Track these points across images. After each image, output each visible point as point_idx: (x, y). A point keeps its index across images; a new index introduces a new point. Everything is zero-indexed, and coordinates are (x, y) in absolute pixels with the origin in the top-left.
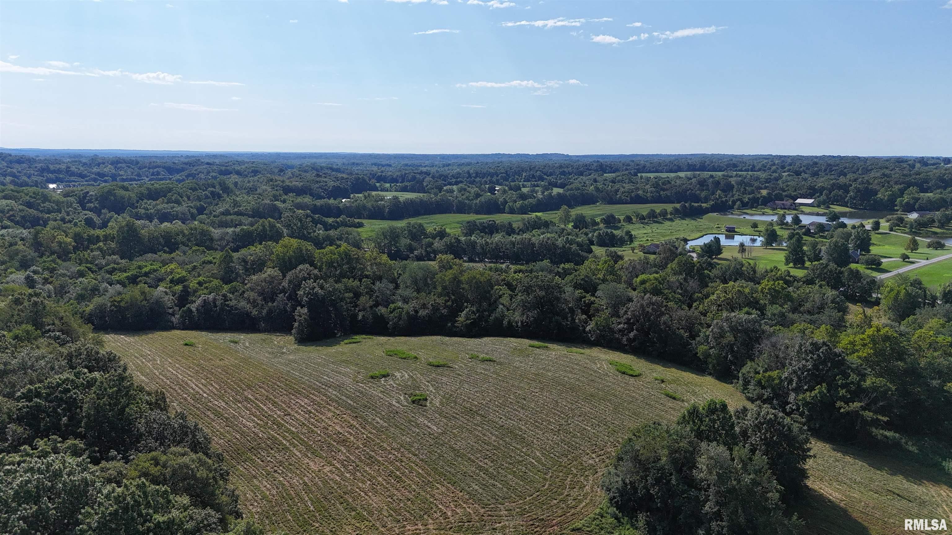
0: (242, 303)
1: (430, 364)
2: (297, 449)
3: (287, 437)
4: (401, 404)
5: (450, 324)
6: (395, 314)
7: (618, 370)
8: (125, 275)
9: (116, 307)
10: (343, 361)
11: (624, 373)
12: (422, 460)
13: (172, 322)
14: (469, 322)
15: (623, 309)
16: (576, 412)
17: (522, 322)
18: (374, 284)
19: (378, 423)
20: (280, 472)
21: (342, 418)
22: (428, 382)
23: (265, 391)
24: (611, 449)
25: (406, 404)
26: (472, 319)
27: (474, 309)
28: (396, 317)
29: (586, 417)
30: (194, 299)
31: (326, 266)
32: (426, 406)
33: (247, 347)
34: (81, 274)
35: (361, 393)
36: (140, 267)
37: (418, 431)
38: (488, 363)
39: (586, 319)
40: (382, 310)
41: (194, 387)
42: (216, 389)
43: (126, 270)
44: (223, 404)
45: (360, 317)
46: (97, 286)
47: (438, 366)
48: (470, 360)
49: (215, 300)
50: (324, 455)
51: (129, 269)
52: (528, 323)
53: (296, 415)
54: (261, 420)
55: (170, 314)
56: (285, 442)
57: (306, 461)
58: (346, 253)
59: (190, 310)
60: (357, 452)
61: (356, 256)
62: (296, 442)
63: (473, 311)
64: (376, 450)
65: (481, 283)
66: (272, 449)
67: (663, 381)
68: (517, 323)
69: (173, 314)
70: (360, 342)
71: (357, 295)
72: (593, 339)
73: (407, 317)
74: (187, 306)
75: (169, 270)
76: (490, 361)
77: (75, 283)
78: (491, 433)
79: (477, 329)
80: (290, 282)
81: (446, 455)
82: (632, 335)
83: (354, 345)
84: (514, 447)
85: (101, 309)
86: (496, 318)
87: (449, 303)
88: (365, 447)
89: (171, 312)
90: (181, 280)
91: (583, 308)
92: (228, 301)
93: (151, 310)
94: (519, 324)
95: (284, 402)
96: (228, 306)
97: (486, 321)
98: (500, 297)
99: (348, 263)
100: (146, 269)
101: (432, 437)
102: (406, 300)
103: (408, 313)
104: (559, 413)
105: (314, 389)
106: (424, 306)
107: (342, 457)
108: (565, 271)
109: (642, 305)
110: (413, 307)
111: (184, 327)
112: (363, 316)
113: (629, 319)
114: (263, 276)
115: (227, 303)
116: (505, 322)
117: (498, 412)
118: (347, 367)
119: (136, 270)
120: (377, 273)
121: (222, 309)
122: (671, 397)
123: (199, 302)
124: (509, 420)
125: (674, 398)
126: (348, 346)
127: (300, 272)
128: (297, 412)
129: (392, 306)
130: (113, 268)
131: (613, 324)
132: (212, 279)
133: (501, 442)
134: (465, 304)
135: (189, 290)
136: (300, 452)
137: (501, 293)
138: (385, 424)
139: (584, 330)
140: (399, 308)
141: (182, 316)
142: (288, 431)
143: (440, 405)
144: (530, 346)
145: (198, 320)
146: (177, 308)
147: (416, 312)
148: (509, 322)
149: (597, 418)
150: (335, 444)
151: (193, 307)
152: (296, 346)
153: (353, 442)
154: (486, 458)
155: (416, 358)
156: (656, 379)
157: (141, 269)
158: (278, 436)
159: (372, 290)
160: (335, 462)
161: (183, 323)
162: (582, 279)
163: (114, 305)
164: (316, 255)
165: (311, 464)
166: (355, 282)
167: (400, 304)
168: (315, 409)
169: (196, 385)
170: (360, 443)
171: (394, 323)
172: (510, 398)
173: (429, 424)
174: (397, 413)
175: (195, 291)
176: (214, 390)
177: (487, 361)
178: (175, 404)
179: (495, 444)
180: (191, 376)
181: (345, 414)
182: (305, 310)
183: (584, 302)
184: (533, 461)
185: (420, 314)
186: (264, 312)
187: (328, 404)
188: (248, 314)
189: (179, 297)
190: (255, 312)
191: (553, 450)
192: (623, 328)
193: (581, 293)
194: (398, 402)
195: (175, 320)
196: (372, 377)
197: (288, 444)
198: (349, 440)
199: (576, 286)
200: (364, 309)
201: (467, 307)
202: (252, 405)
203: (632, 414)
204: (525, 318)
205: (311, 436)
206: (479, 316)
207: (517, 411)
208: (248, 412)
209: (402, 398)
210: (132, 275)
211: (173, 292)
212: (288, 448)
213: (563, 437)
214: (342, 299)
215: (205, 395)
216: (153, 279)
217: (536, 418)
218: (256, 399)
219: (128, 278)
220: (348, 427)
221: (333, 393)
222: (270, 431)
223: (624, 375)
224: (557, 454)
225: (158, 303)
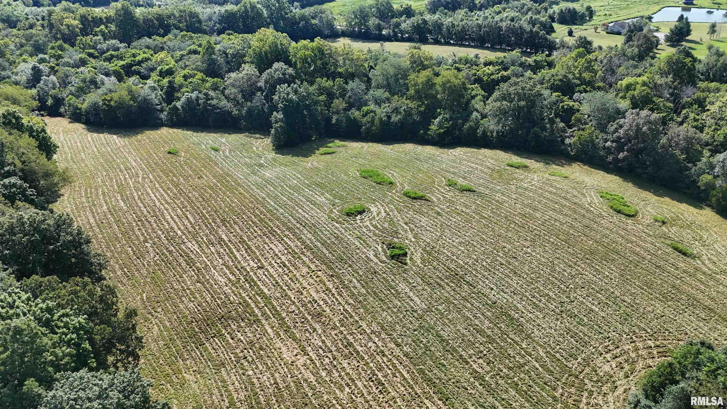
0: (223, 103)
1: (406, 195)
2: (269, 324)
3: (259, 303)
4: (378, 258)
5: (422, 131)
6: (368, 118)
7: (612, 207)
8: (122, 63)
9: (107, 106)
10: (318, 185)
11: (619, 212)
12: (406, 355)
13: (161, 119)
14: (442, 131)
15: (612, 125)
16: (577, 280)
17: (497, 132)
18: (347, 83)
19: (355, 287)
20: (250, 359)
21: (317, 277)
22: (406, 224)
23: (240, 229)
24: (628, 347)
25: (384, 258)
26: (446, 127)
27: (447, 116)
28: (369, 122)
29: (591, 290)
30: (179, 95)
31: (300, 62)
32: (406, 264)
33: (227, 157)
34: (83, 63)
35: (337, 238)
36: (134, 56)
37: (399, 304)
38: (467, 193)
39: (564, 127)
40: (355, 113)
41: (170, 220)
42: (191, 224)
43: (122, 57)
44: (196, 247)
45: (334, 121)
46: (94, 78)
47: (415, 198)
48: (447, 188)
49: (198, 98)
50: (298, 336)
51: (125, 57)
52: (503, 133)
53: (269, 268)
54: (234, 275)
55: (158, 110)
56: (256, 312)
57: (279, 344)
58: (319, 48)
59: (175, 108)
60: (333, 333)
61: (329, 52)
62: (269, 312)
63: (447, 118)
64: (355, 333)
65: (455, 86)
66: (243, 320)
67: (664, 223)
68: (492, 132)
69: (162, 111)
70: (334, 153)
71: (331, 96)
72: (573, 154)
73: (380, 122)
74: (173, 103)
75: (159, 60)
76: (470, 191)
77: (77, 73)
78: (483, 315)
79: (450, 138)
80: (266, 82)
81: (433, 349)
82: (621, 156)
83: (328, 156)
84: (513, 340)
85: (95, 106)
86: (470, 127)
87: (422, 109)
88: (342, 326)
89: (159, 109)
90: (170, 72)
91: (561, 113)
92: (210, 100)
93: (139, 107)
94: (495, 134)
95: (257, 247)
96: (210, 105)
97: (460, 130)
98: (473, 97)
99: (321, 59)
100: (139, 58)
101: (415, 314)
102: (378, 102)
103: (380, 119)
104: (559, 283)
105: (289, 229)
106: (396, 110)
107: (317, 341)
108: (537, 64)
109: (637, 125)
110: (386, 112)
111: (173, 125)
112: (337, 120)
113: (619, 138)
114: (240, 75)
115: (208, 102)
116: (480, 131)
117: (487, 278)
118: (323, 194)
119: (130, 59)
120: (349, 70)
121: (205, 107)
122: (680, 252)
123: (183, 99)
124: (502, 294)
125: (685, 254)
126: (323, 157)
127: (275, 72)
128: (270, 264)
129: (365, 109)
130: (111, 55)
131: (598, 138)
132: (196, 72)
133: (496, 330)
134: (439, 110)
135: (174, 85)
136: (272, 327)
137: (474, 93)
138: (363, 291)
139: (563, 141)
140: (372, 112)
141: (169, 113)
142: (261, 294)
143: (422, 263)
144: (508, 165)
145: (185, 117)
146: (164, 105)
147: (389, 117)
148: (484, 132)
149: (603, 292)
150: (309, 318)
151: (179, 104)
152: (273, 155)
153: (329, 316)
154: (480, 358)
155: (391, 183)
156: (656, 221)
157: (135, 57)
158: (250, 301)
159: (344, 90)
160: (310, 348)
161: (171, 120)
162: (561, 80)
163: (105, 104)
164: (291, 50)
165: (284, 349)
166: (329, 82)
167: (372, 107)
168: (289, 261)
169: (172, 217)
170: (336, 319)
171: (367, 128)
172: (499, 256)
173: (411, 294)
174: (375, 273)
175: (181, 86)
176: (189, 226)
177: (466, 190)
178: (149, 245)
179: (489, 332)
180: (167, 203)
181: (320, 271)
182: (280, 116)
183: (563, 107)
184: (537, 365)
185: (392, 120)
186: (244, 112)
187: (303, 253)
188: (229, 113)
189: (165, 93)
190: (235, 112)
191: (558, 347)
192: (611, 146)
193: (559, 96)
194: (376, 256)
195: (163, 116)
196: (348, 214)
197: (259, 315)
198: (325, 313)
199: (554, 88)
200: (338, 113)
201: (440, 114)
202: (225, 250)
203: (643, 284)
204: (500, 127)
205: (284, 304)
206: (452, 124)
207: (509, 277)
208: (220, 260)
209: (380, 249)
210: (127, 63)
211: (161, 86)
212: (259, 321)
213: (567, 324)
214: (316, 103)
215: (179, 232)
216: (145, 69)
217: (533, 291)
218: (230, 241)
219: (123, 67)
220: (324, 291)
221: (307, 236)
222: (241, 291)
223: (620, 215)
224: (564, 353)
225: (146, 101)
